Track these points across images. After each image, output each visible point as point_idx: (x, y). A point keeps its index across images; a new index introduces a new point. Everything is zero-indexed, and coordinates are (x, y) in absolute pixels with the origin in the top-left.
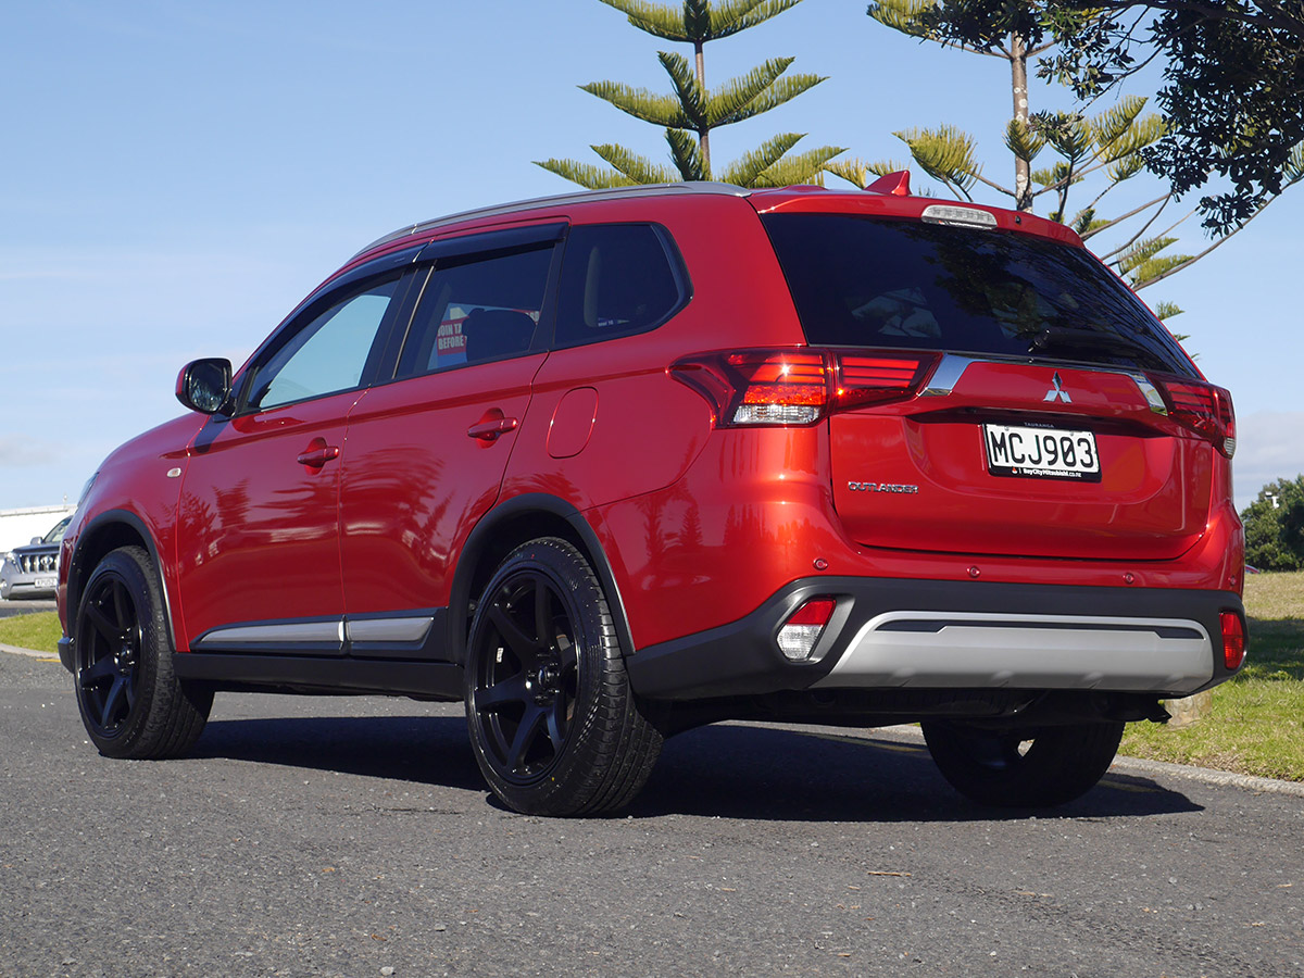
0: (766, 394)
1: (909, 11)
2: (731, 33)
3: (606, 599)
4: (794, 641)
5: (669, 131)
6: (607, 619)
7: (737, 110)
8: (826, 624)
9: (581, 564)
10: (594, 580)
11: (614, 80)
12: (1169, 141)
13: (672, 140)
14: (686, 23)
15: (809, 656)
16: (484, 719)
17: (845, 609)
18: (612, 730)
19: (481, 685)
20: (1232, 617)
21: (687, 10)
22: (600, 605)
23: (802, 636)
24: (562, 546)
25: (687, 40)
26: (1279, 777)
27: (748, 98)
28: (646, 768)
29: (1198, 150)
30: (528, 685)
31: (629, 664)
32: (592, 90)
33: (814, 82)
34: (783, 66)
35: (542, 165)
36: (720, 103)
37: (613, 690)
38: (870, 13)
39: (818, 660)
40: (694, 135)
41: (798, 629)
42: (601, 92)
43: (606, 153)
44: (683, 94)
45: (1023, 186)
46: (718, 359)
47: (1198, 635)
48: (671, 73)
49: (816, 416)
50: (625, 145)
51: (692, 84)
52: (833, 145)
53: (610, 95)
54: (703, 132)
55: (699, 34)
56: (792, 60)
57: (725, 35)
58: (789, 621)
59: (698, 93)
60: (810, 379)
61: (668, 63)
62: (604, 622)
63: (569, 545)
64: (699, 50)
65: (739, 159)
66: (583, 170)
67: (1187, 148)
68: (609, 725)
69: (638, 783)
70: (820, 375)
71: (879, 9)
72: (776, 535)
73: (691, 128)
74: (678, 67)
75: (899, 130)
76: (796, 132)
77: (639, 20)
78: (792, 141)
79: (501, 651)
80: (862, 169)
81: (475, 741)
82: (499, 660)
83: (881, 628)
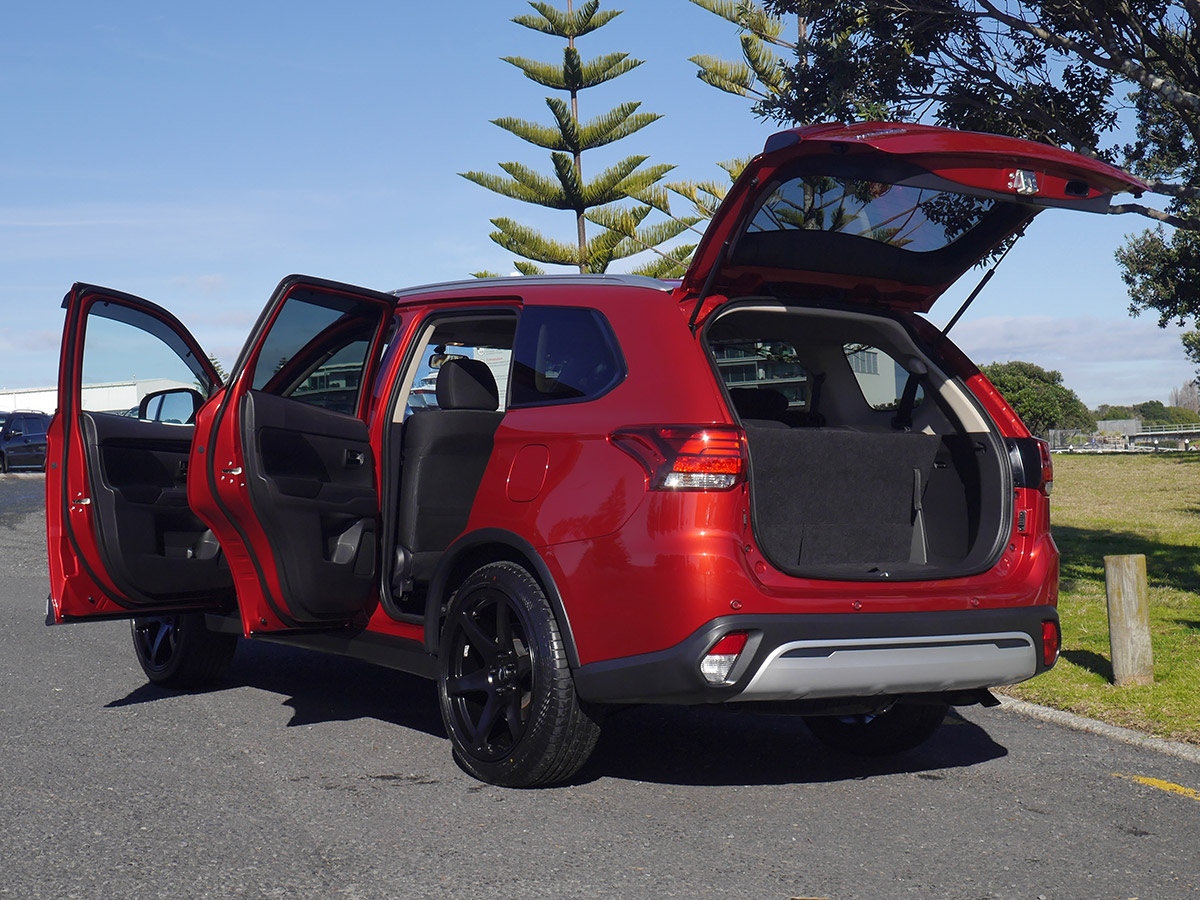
0: (690, 462)
1: (728, 77)
2: (596, 84)
3: (556, 619)
4: (713, 668)
5: (554, 154)
6: (556, 636)
7: (601, 137)
8: (740, 653)
9: (535, 589)
10: (546, 602)
11: (515, 117)
12: (944, 199)
13: (556, 159)
14: (565, 77)
15: (726, 679)
16: (454, 702)
17: (754, 642)
18: (560, 725)
19: (451, 675)
20: (1050, 626)
21: (565, 68)
22: (551, 624)
23: (721, 663)
24: (519, 572)
25: (565, 88)
26: (1049, 705)
27: (608, 130)
28: (587, 752)
29: (965, 204)
30: (490, 680)
31: (575, 675)
32: (499, 123)
33: (654, 119)
34: (633, 108)
35: (464, 176)
36: (588, 133)
37: (562, 694)
38: (699, 76)
39: (733, 683)
40: (570, 156)
41: (717, 657)
42: (507, 125)
43: (509, 168)
44: (563, 127)
45: (809, 203)
46: (651, 432)
47: (1026, 643)
48: (555, 113)
49: (733, 482)
50: (522, 163)
51: (569, 120)
52: (667, 164)
53: (512, 127)
54: (576, 153)
55: (574, 84)
56: (640, 104)
57: (592, 85)
58: (710, 652)
59: (574, 127)
60: (727, 452)
61: (553, 105)
62: (554, 638)
63: (524, 571)
64: (574, 96)
65: (602, 173)
66: (492, 180)
67: (957, 203)
68: (558, 721)
69: (580, 763)
70: (736, 449)
71: (706, 73)
72: (698, 566)
73: (568, 150)
74: (560, 108)
75: (719, 162)
76: (642, 155)
77: (532, 74)
78: (639, 161)
79: (467, 647)
80: (693, 188)
81: (447, 721)
82: (466, 655)
83: (784, 655)
